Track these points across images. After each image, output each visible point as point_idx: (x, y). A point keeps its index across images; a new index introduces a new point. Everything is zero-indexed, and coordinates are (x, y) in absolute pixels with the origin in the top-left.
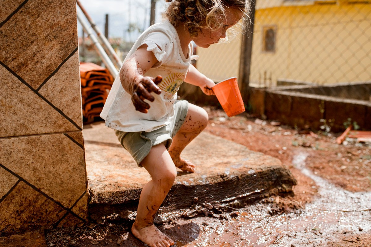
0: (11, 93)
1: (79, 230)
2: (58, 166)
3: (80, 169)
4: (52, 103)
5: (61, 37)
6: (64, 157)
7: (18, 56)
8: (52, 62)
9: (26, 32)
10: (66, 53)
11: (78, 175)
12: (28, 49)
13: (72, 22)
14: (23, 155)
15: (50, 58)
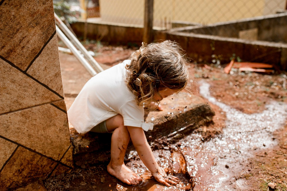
0: (4, 76)
1: (68, 175)
2: (47, 130)
3: (65, 129)
4: (39, 80)
5: (41, 23)
6: (52, 122)
7: (6, 43)
8: (36, 46)
9: (12, 22)
10: (47, 37)
11: (63, 134)
12: (14, 37)
13: (50, 10)
14: (19, 126)
15: (34, 42)
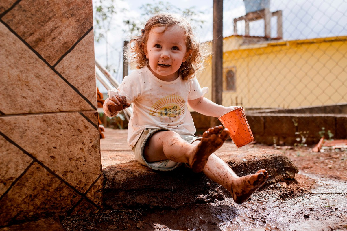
2: (72, 147)
3: (95, 151)
4: (68, 81)
5: (77, 15)
6: (79, 138)
7: (36, 31)
8: (69, 39)
9: (45, 8)
10: (82, 31)
11: (92, 157)
12: (45, 25)
14: (38, 134)
15: (67, 35)
